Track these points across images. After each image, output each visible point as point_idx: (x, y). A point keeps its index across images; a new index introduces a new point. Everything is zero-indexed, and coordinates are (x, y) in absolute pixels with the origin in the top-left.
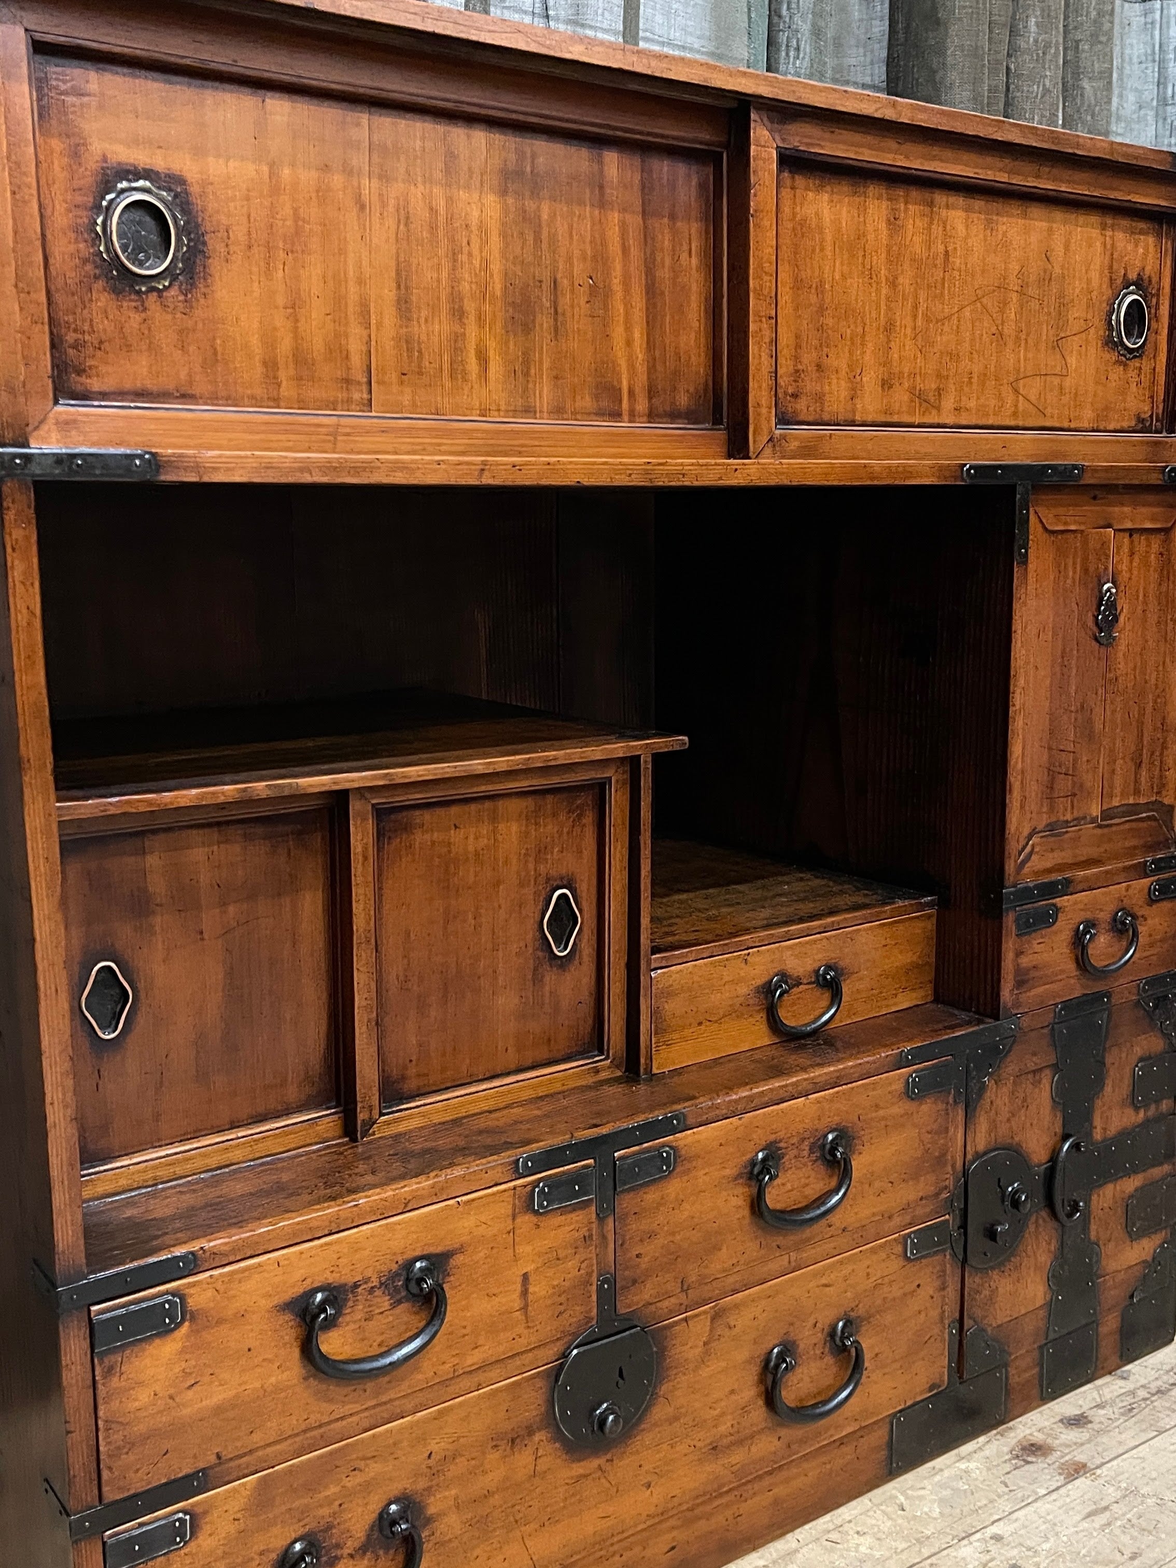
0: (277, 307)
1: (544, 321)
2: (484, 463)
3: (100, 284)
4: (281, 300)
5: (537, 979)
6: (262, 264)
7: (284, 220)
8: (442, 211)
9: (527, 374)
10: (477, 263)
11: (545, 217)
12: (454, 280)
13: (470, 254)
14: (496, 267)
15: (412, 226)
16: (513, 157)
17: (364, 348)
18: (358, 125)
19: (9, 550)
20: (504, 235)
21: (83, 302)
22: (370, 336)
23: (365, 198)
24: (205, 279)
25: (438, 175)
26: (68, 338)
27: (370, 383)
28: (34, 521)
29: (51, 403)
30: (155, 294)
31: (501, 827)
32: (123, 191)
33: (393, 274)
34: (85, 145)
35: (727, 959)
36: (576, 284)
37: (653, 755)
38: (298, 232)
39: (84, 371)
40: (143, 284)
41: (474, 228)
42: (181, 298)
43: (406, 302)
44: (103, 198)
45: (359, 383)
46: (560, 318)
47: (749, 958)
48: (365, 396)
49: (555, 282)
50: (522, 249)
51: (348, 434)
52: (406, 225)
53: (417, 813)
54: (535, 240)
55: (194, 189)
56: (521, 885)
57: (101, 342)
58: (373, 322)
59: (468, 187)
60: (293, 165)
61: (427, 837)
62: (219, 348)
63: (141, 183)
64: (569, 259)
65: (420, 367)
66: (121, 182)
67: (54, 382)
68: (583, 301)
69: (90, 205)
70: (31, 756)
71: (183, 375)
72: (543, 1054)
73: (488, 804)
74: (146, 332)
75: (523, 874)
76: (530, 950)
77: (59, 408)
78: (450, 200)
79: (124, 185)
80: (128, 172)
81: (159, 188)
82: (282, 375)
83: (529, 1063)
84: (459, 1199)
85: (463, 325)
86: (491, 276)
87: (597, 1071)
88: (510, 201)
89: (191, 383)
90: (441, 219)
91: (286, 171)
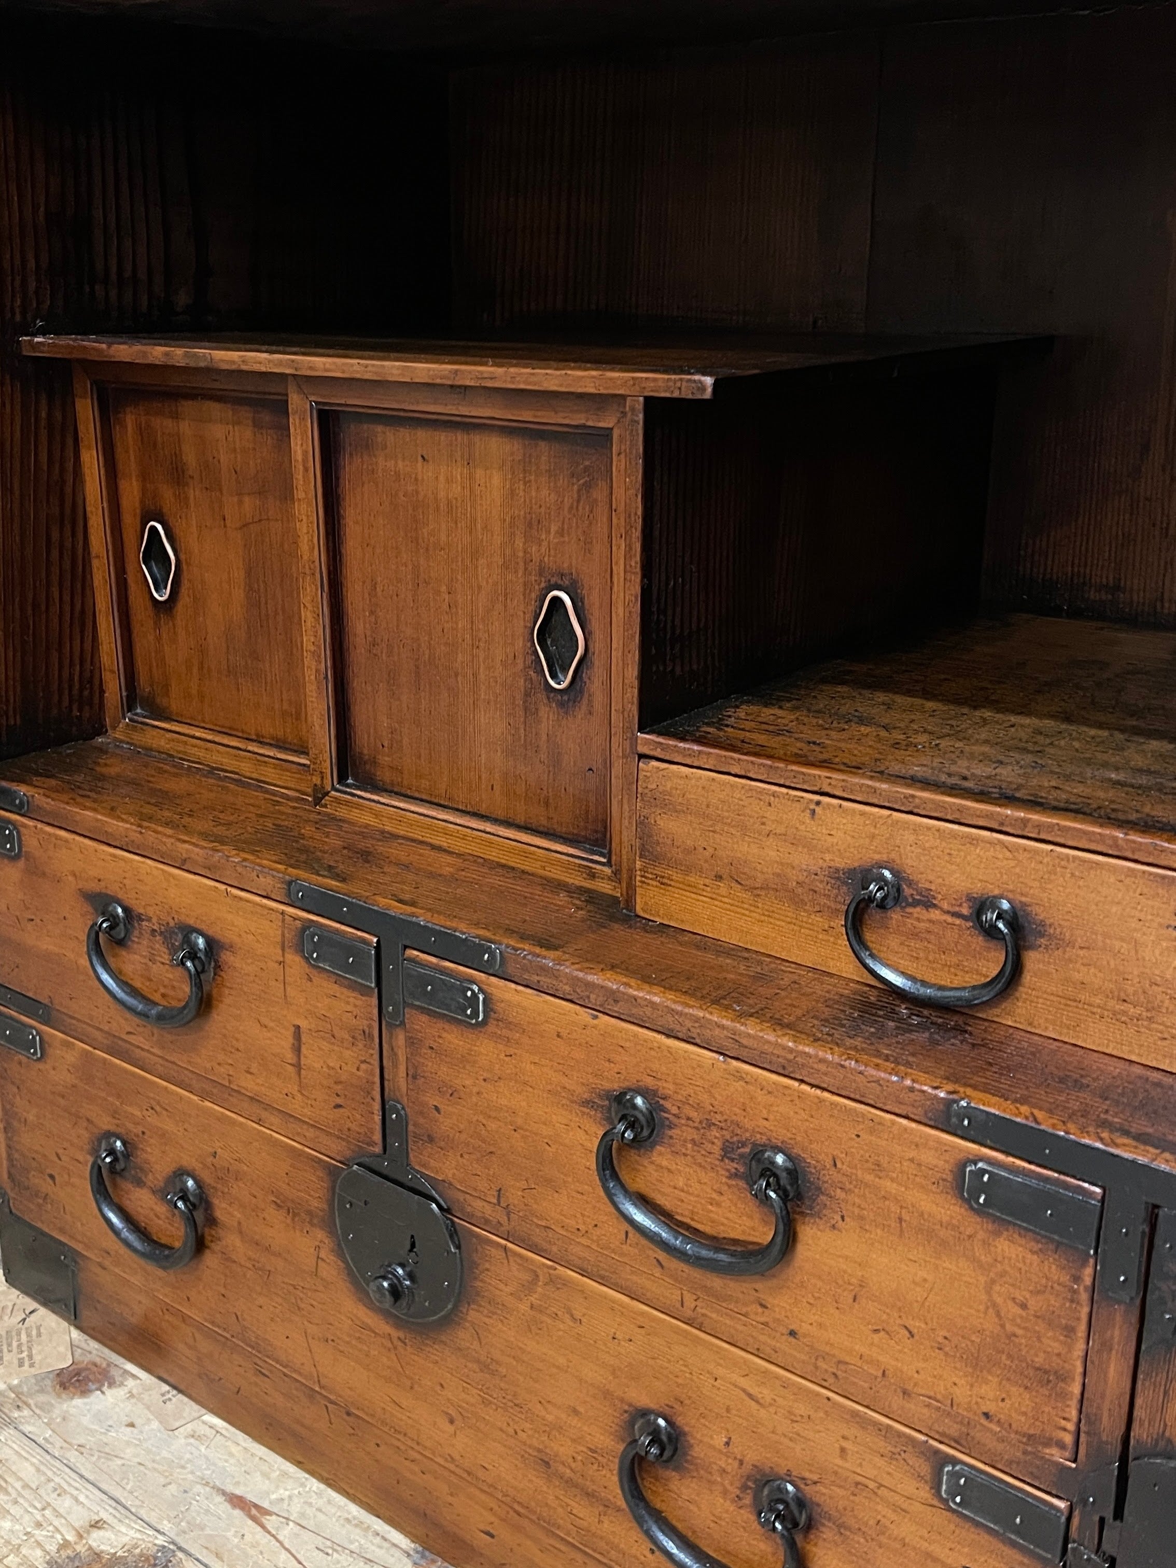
5: (530, 711)
31: (479, 473)
35: (774, 795)
37: (647, 399)
47: (818, 810)
53: (379, 428)
56: (505, 566)
61: (391, 464)
72: (540, 817)
73: (460, 437)
75: (508, 552)
76: (521, 666)
83: (521, 819)
84: (229, 889)
87: (593, 876)
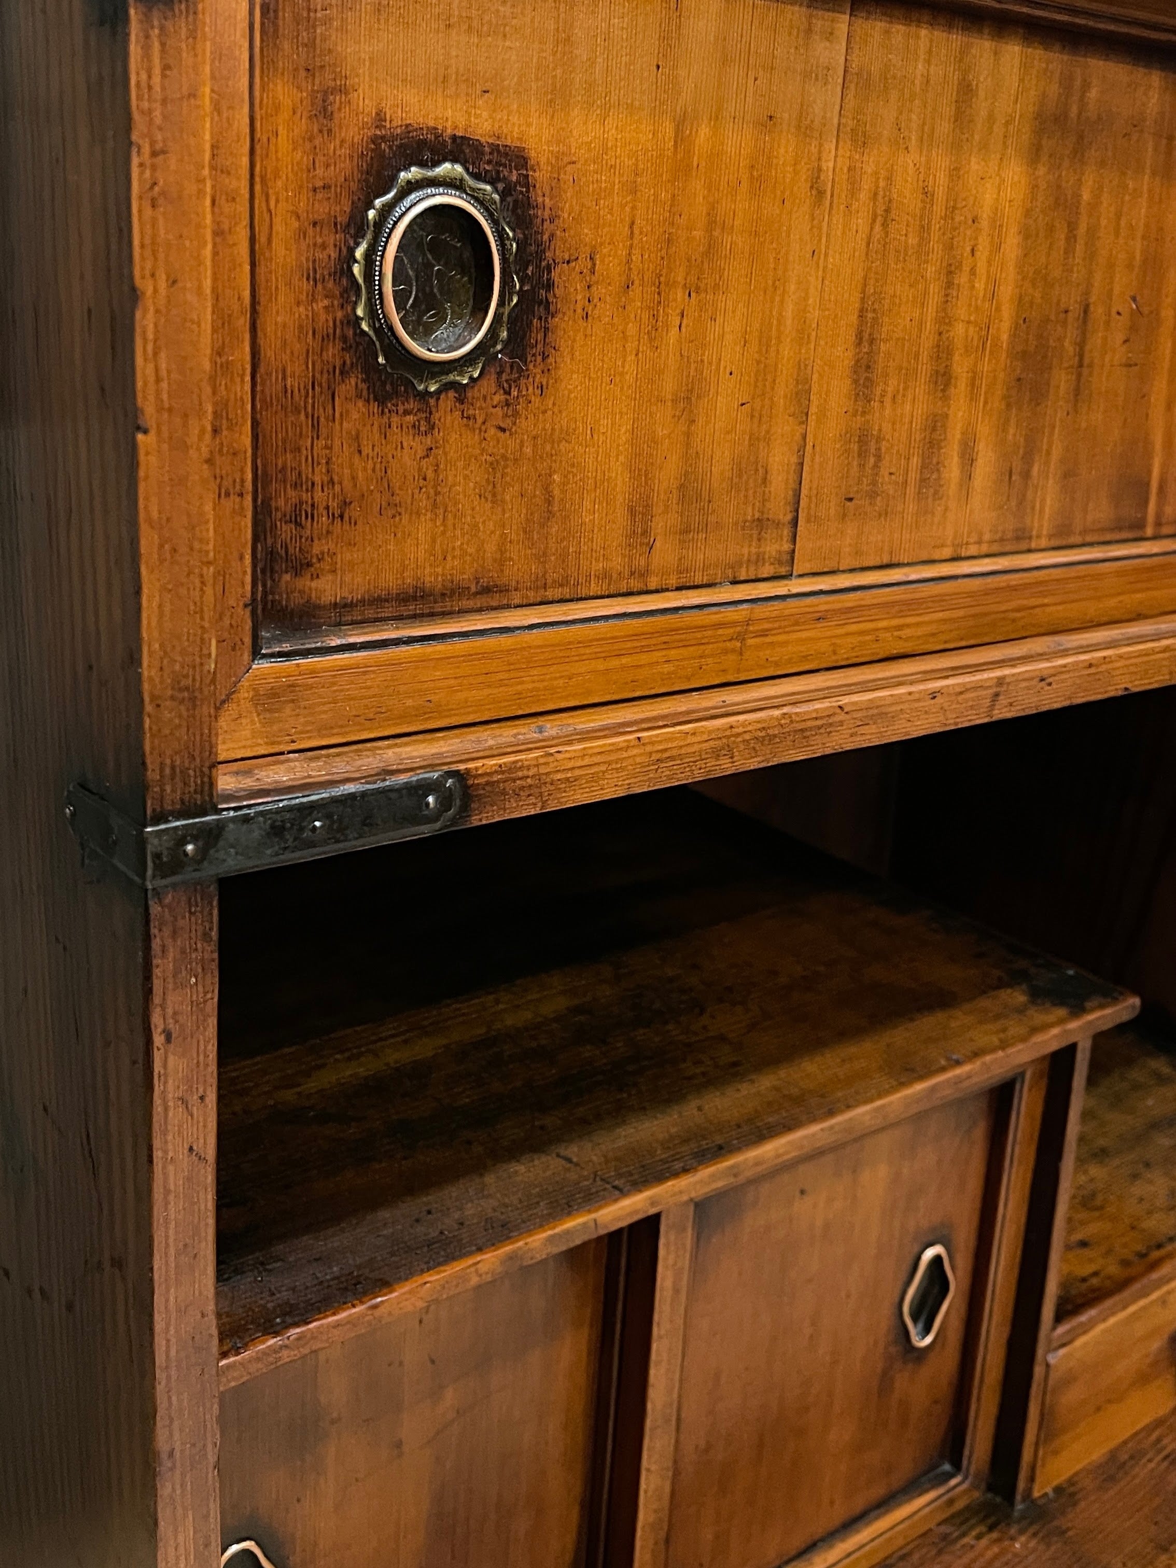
0: (662, 401)
1: (1062, 381)
2: (1000, 681)
3: (353, 381)
4: (669, 386)
6: (645, 316)
7: (690, 229)
8: (940, 194)
9: (1026, 475)
10: (980, 285)
11: (1086, 196)
12: (945, 320)
13: (973, 272)
14: (1007, 292)
15: (892, 227)
16: (1054, 89)
17: (794, 459)
18: (830, 36)
19: (158, 1040)
20: (1026, 234)
21: (316, 426)
22: (804, 437)
23: (827, 176)
24: (545, 358)
25: (944, 127)
26: (281, 502)
27: (795, 522)
28: (215, 966)
29: (246, 656)
30: (452, 394)
32: (412, 186)
33: (854, 318)
34: (343, 90)
36: (1114, 311)
37: (1094, 1037)
38: (711, 248)
39: (309, 565)
40: (433, 376)
41: (984, 224)
42: (499, 397)
43: (868, 367)
44: (370, 205)
45: (778, 524)
46: (1085, 371)
48: (787, 546)
49: (1086, 311)
50: (1048, 255)
51: (764, 633)
52: (885, 225)
54: (1068, 239)
55: (540, 176)
57: (345, 504)
58: (813, 409)
59: (984, 147)
60: (716, 118)
61: (761, 1219)
62: (556, 492)
63: (445, 169)
64: (1111, 266)
65: (874, 483)
66: (406, 168)
67: (254, 613)
68: (1120, 337)
69: (342, 219)
70: (178, 1446)
71: (491, 548)
74: (430, 474)
75: (885, 1237)
76: (877, 1348)
77: (262, 666)
78: (955, 173)
79: (414, 173)
80: (422, 144)
81: (477, 177)
82: (659, 525)
85: (945, 398)
86: (998, 309)
88: (1042, 170)
89: (501, 562)
90: (939, 209)
91: (704, 132)
